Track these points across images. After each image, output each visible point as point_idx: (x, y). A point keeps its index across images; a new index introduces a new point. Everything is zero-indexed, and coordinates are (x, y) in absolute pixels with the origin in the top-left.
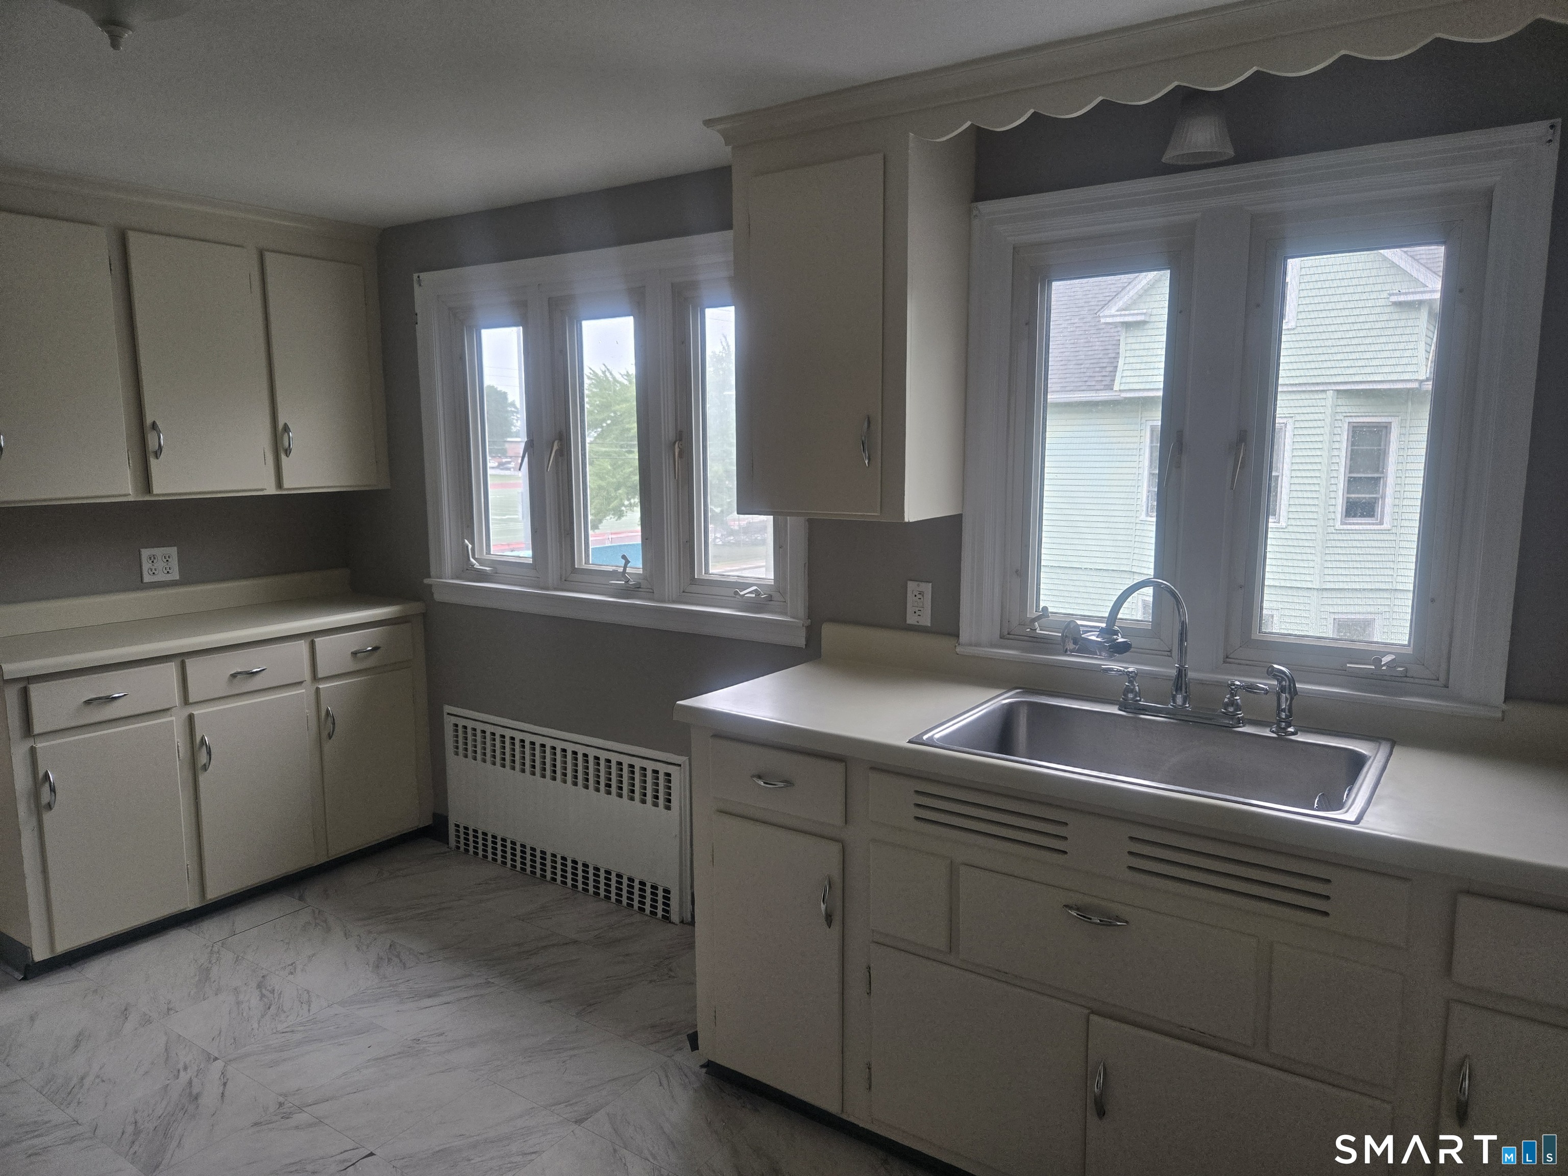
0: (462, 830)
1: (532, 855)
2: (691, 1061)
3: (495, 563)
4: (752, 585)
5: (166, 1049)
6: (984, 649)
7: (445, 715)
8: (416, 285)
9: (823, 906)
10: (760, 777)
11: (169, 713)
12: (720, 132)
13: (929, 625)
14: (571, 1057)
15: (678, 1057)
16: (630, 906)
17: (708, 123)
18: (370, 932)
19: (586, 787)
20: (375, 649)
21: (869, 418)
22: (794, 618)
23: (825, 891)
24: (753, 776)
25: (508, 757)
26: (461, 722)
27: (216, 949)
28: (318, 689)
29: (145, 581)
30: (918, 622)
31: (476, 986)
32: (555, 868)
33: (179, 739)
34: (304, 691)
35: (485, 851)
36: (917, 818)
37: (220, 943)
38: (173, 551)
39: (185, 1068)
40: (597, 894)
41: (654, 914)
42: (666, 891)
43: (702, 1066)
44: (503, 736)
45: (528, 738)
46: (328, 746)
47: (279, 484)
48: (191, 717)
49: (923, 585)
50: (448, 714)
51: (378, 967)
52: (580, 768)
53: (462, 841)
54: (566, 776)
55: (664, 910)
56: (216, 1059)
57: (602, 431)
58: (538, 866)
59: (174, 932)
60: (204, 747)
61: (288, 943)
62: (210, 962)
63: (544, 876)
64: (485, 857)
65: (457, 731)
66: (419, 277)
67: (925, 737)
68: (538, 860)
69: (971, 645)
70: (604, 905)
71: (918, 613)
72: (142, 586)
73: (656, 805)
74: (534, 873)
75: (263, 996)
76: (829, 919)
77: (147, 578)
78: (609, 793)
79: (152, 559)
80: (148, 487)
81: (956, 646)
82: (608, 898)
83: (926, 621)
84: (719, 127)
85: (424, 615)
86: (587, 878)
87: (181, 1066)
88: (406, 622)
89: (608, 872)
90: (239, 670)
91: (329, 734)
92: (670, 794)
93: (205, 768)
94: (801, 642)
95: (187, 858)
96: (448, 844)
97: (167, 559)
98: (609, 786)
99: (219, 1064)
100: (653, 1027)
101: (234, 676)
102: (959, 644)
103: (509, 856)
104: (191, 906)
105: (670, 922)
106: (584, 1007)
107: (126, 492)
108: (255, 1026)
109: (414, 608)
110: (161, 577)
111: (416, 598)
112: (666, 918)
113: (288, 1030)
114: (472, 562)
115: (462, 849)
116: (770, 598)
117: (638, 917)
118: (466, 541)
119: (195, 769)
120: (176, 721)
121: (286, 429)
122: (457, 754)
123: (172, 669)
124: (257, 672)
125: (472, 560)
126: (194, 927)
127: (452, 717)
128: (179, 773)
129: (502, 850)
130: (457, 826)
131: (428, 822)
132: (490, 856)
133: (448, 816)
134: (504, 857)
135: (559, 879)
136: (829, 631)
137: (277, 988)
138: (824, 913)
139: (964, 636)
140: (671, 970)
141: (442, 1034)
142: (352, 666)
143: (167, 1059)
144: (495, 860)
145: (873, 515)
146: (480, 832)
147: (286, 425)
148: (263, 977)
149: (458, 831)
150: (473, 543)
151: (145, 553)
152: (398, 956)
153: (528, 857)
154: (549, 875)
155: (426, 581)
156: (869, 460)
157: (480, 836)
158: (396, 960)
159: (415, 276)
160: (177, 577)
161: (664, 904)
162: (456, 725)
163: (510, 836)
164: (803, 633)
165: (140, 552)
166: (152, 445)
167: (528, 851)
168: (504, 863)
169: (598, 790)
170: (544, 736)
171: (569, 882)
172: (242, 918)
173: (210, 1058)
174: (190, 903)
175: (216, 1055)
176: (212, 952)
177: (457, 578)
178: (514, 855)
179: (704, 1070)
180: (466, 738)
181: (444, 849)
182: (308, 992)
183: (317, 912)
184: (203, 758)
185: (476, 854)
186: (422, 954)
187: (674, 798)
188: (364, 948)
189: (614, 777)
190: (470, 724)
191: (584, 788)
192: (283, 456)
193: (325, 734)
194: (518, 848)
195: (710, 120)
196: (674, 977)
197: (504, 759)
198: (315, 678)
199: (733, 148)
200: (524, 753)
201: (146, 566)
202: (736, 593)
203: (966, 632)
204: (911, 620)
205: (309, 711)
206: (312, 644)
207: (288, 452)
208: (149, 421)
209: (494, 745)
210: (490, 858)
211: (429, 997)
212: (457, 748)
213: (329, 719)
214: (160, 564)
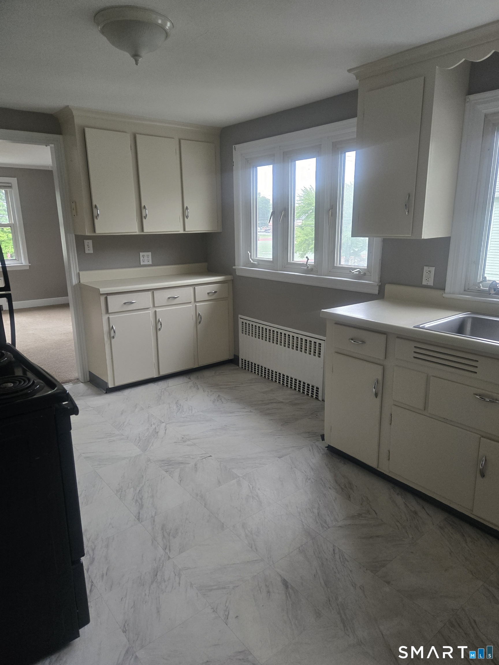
0: (244, 361)
1: (268, 372)
2: (322, 445)
3: (259, 261)
4: (357, 269)
5: (148, 418)
6: (456, 295)
7: (239, 318)
8: (234, 150)
9: (374, 390)
10: (352, 339)
11: (149, 309)
12: (354, 74)
13: (432, 285)
14: (278, 438)
15: (317, 443)
16: (304, 393)
17: (349, 71)
18: (211, 391)
19: (289, 347)
20: (215, 292)
21: (409, 195)
22: (374, 282)
23: (375, 385)
24: (349, 339)
25: (261, 335)
26: (245, 321)
27: (163, 391)
28: (196, 305)
29: (141, 264)
30: (427, 284)
31: (247, 412)
32: (276, 377)
33: (152, 319)
34: (191, 305)
35: (252, 369)
36: (414, 357)
37: (164, 389)
38: (150, 254)
39: (154, 424)
40: (291, 388)
41: (312, 396)
42: (317, 388)
43: (326, 447)
44: (259, 327)
45: (268, 328)
46: (199, 326)
47: (184, 230)
48: (155, 311)
49: (430, 268)
50: (240, 318)
51: (214, 402)
52: (287, 340)
53: (244, 365)
54: (281, 343)
55: (316, 395)
56: (163, 423)
57: (308, 215)
58: (270, 376)
59: (150, 384)
60: (160, 322)
61: (185, 391)
62: (161, 394)
63: (272, 380)
64: (252, 371)
65: (243, 324)
66: (235, 147)
67: (421, 326)
68: (270, 374)
69: (450, 293)
70: (294, 392)
71: (428, 280)
72: (140, 266)
73: (315, 355)
74: (269, 378)
75: (177, 406)
76: (376, 395)
77: (142, 263)
78: (297, 350)
79: (143, 256)
80: (142, 229)
81: (443, 294)
82: (295, 389)
83: (431, 283)
84: (354, 72)
85: (232, 280)
86: (288, 382)
87: (152, 423)
88: (226, 283)
89: (296, 380)
90: (171, 296)
91: (199, 322)
92: (320, 352)
93: (160, 329)
94: (376, 292)
95: (154, 360)
96: (239, 366)
97: (148, 256)
98: (297, 347)
99: (164, 424)
100: (309, 432)
101: (169, 298)
102: (445, 293)
103: (260, 372)
104: (155, 376)
105: (318, 400)
106: (284, 423)
107: (136, 231)
108: (175, 415)
109: (229, 277)
110: (146, 263)
111: (230, 274)
112: (317, 398)
113: (185, 417)
114: (250, 260)
115: (244, 368)
116: (365, 274)
117: (306, 397)
118: (248, 252)
119: (157, 330)
120: (151, 312)
121: (187, 208)
122: (243, 333)
123: (150, 293)
124: (176, 297)
125: (250, 259)
126: (156, 383)
127: (241, 319)
128: (152, 331)
129: (258, 369)
130: (242, 359)
131: (232, 357)
132: (253, 371)
133: (239, 356)
134: (258, 372)
135: (278, 381)
136: (388, 288)
137: (182, 404)
138: (374, 392)
139: (447, 289)
140: (317, 416)
141: (235, 425)
142: (207, 298)
143: (148, 421)
144: (255, 373)
145: (408, 236)
146: (250, 362)
147: (187, 207)
148: (177, 401)
149: (242, 361)
150: (251, 253)
151: (141, 254)
152: (221, 400)
153: (267, 372)
154: (274, 379)
155: (234, 267)
156: (408, 212)
157: (250, 364)
158: (220, 400)
159: (234, 146)
160: (150, 263)
161: (316, 393)
162: (243, 322)
163: (261, 364)
164: (377, 288)
165: (140, 254)
166: (144, 215)
167: (267, 370)
168: (258, 374)
169: (293, 349)
170: (274, 327)
171: (281, 382)
172: (171, 382)
173: (161, 422)
174: (155, 375)
175: (163, 421)
176: (161, 391)
177: (245, 266)
178: (262, 371)
179: (326, 449)
180: (246, 327)
181: (238, 367)
182: (192, 407)
183: (194, 383)
184: (159, 327)
185: (248, 370)
186: (229, 400)
187: (322, 353)
188: (210, 396)
189: (299, 344)
190: (248, 322)
191: (288, 348)
192: (186, 219)
193: (198, 322)
194: (263, 369)
195: (350, 69)
196: (318, 418)
197: (259, 336)
198: (195, 301)
199: (359, 81)
200: (266, 333)
201: (141, 259)
202: (350, 271)
203: (448, 288)
204: (424, 283)
205: (193, 313)
206: (194, 288)
207: (187, 217)
208: (143, 205)
209: (256, 330)
210: (253, 372)
211: (231, 413)
212: (243, 331)
213: (200, 316)
214: (146, 258)
